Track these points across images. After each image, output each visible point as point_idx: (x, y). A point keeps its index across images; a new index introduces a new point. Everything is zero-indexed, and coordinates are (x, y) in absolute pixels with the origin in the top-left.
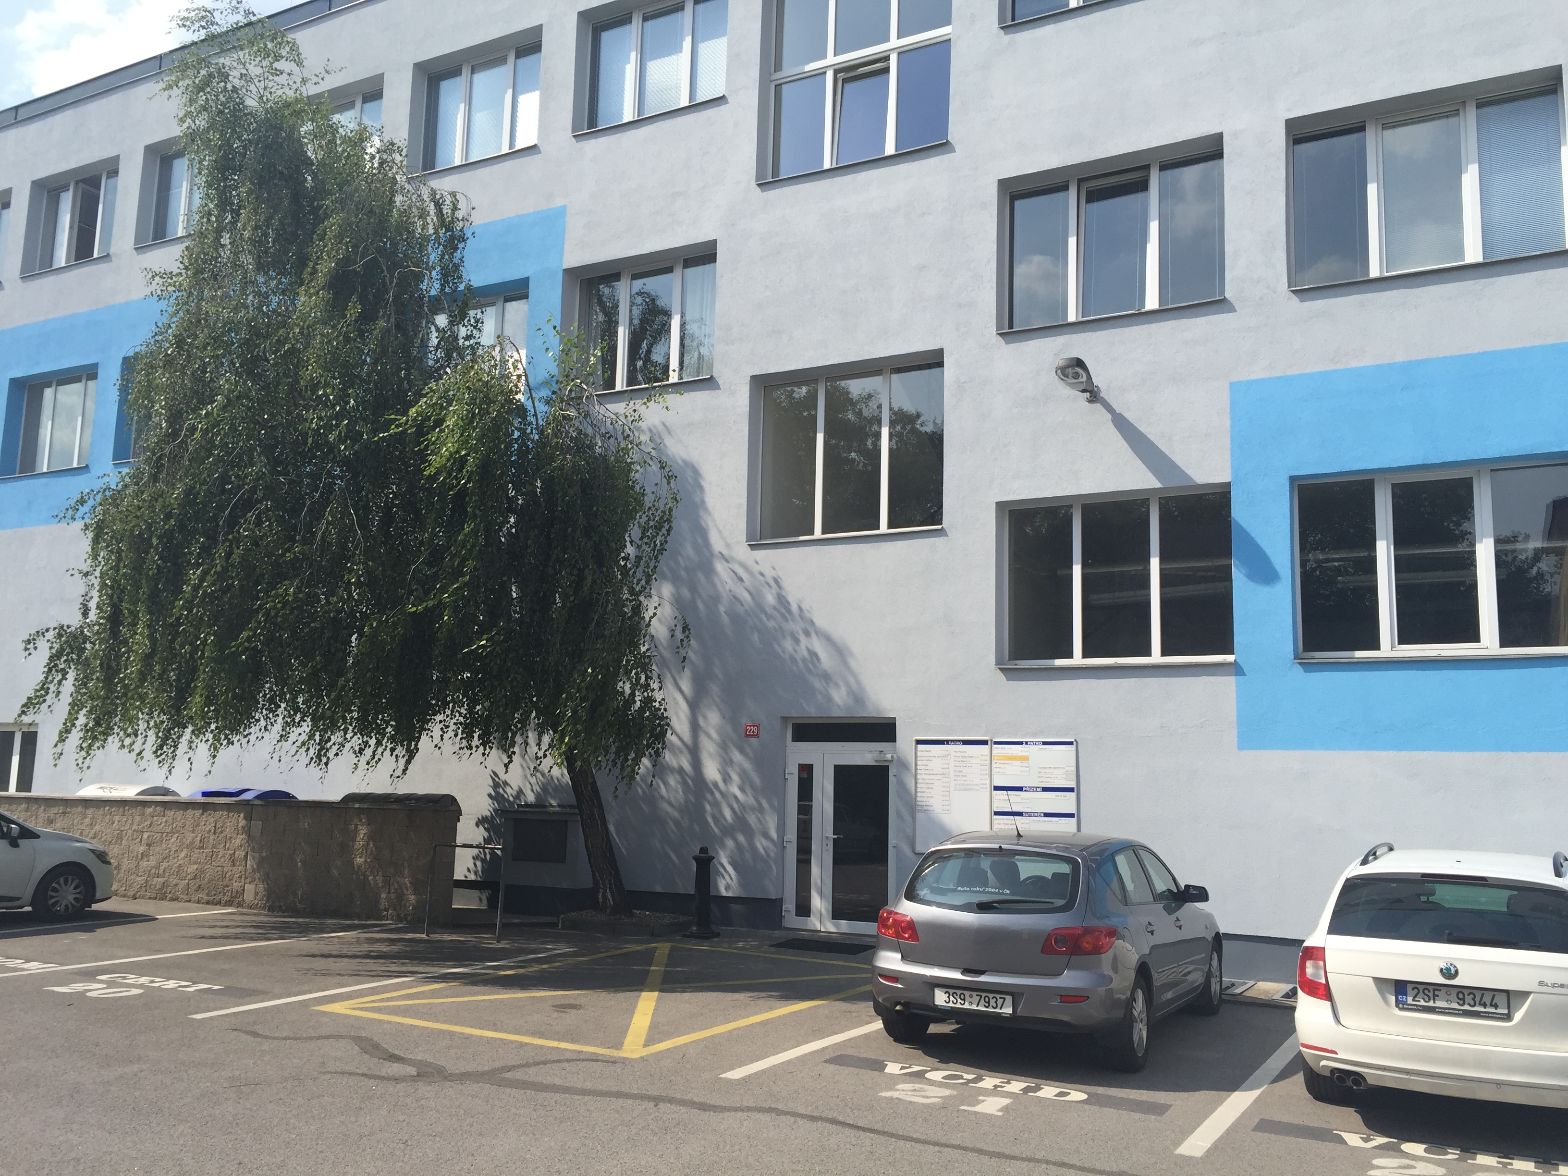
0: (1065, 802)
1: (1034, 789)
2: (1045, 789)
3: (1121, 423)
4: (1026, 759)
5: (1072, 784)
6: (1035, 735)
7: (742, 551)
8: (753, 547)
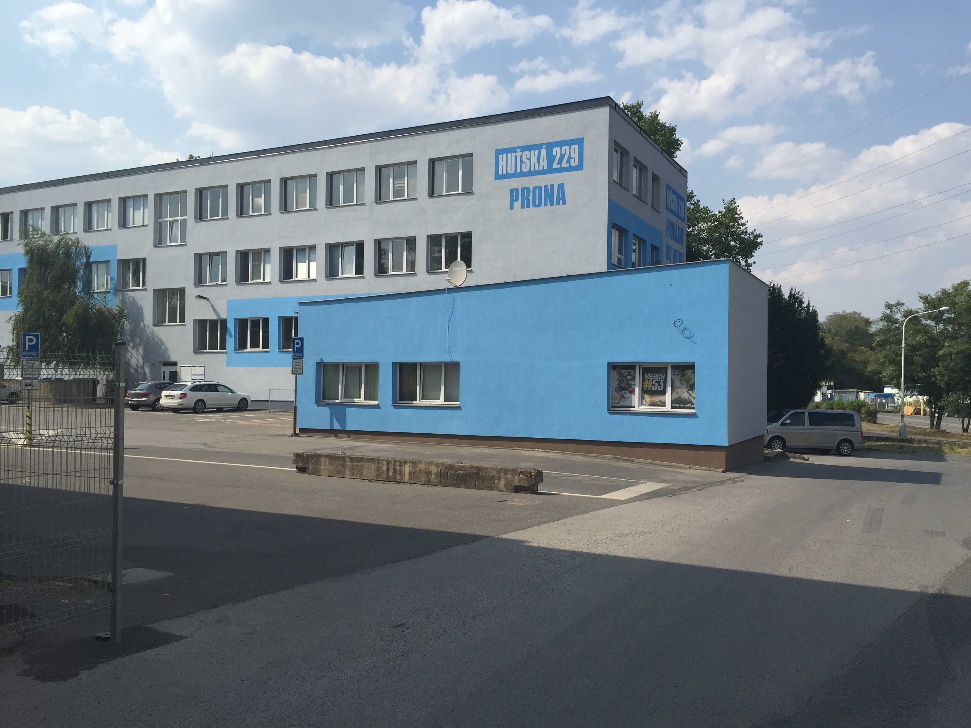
0: (202, 377)
1: (198, 375)
2: (200, 375)
3: (212, 306)
4: (197, 369)
5: (203, 374)
6: (198, 365)
7: (152, 326)
8: (154, 326)
